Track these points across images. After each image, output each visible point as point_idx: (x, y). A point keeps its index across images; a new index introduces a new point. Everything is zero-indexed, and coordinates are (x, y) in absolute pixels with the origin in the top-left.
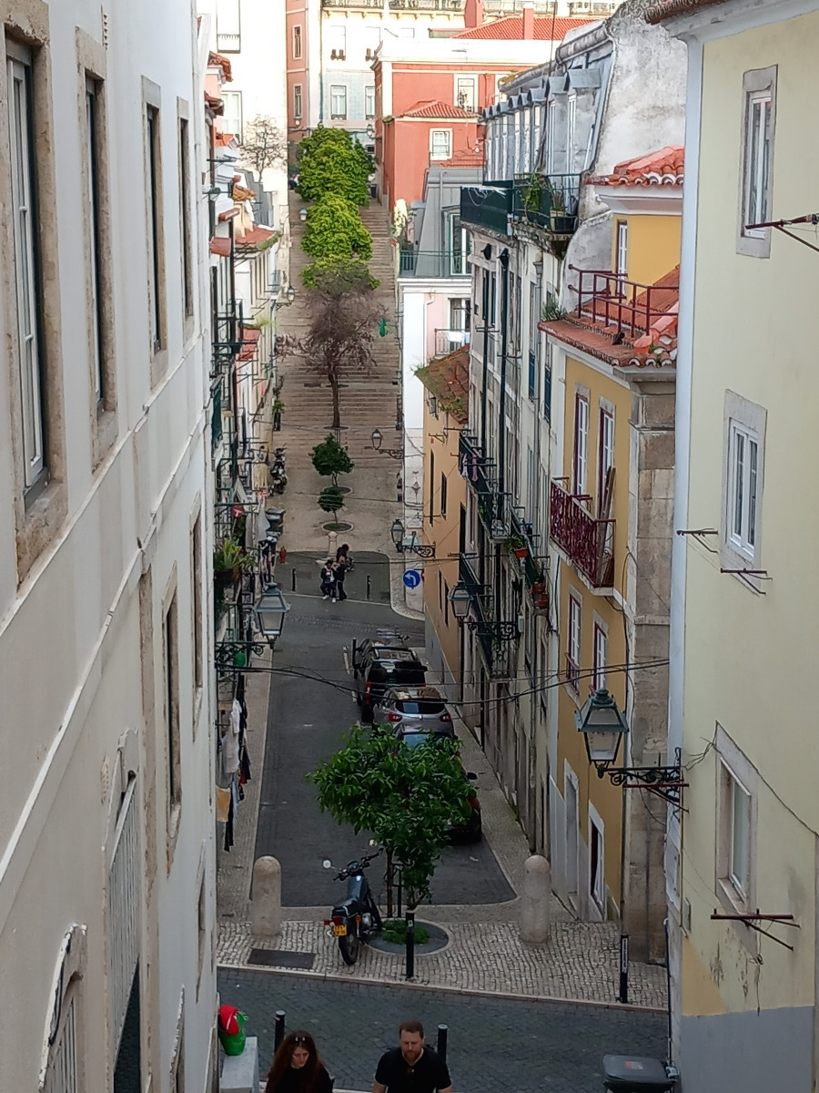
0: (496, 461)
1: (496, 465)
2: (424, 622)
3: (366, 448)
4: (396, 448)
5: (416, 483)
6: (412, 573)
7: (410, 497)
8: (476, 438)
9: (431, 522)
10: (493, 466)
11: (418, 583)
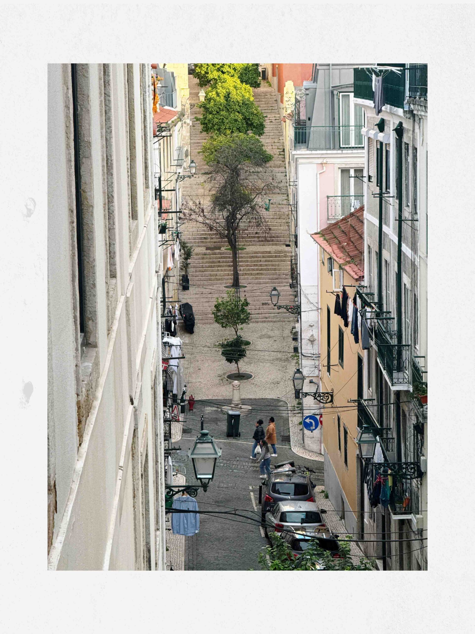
0: (394, 315)
1: (394, 318)
2: (323, 462)
3: (263, 304)
4: (292, 304)
5: (312, 335)
6: (311, 417)
7: (306, 348)
8: (372, 294)
9: (329, 370)
10: (390, 319)
11: (316, 427)
